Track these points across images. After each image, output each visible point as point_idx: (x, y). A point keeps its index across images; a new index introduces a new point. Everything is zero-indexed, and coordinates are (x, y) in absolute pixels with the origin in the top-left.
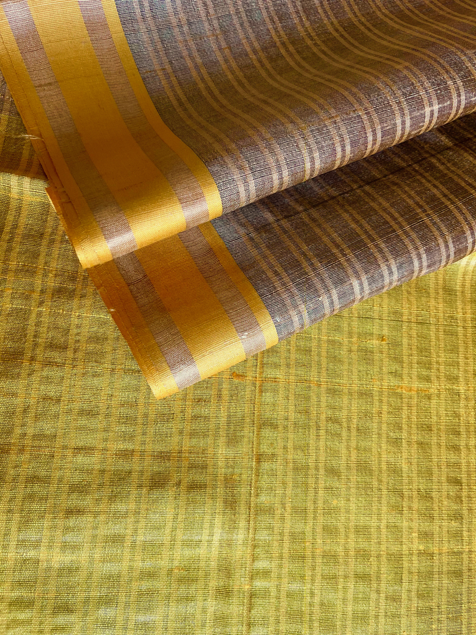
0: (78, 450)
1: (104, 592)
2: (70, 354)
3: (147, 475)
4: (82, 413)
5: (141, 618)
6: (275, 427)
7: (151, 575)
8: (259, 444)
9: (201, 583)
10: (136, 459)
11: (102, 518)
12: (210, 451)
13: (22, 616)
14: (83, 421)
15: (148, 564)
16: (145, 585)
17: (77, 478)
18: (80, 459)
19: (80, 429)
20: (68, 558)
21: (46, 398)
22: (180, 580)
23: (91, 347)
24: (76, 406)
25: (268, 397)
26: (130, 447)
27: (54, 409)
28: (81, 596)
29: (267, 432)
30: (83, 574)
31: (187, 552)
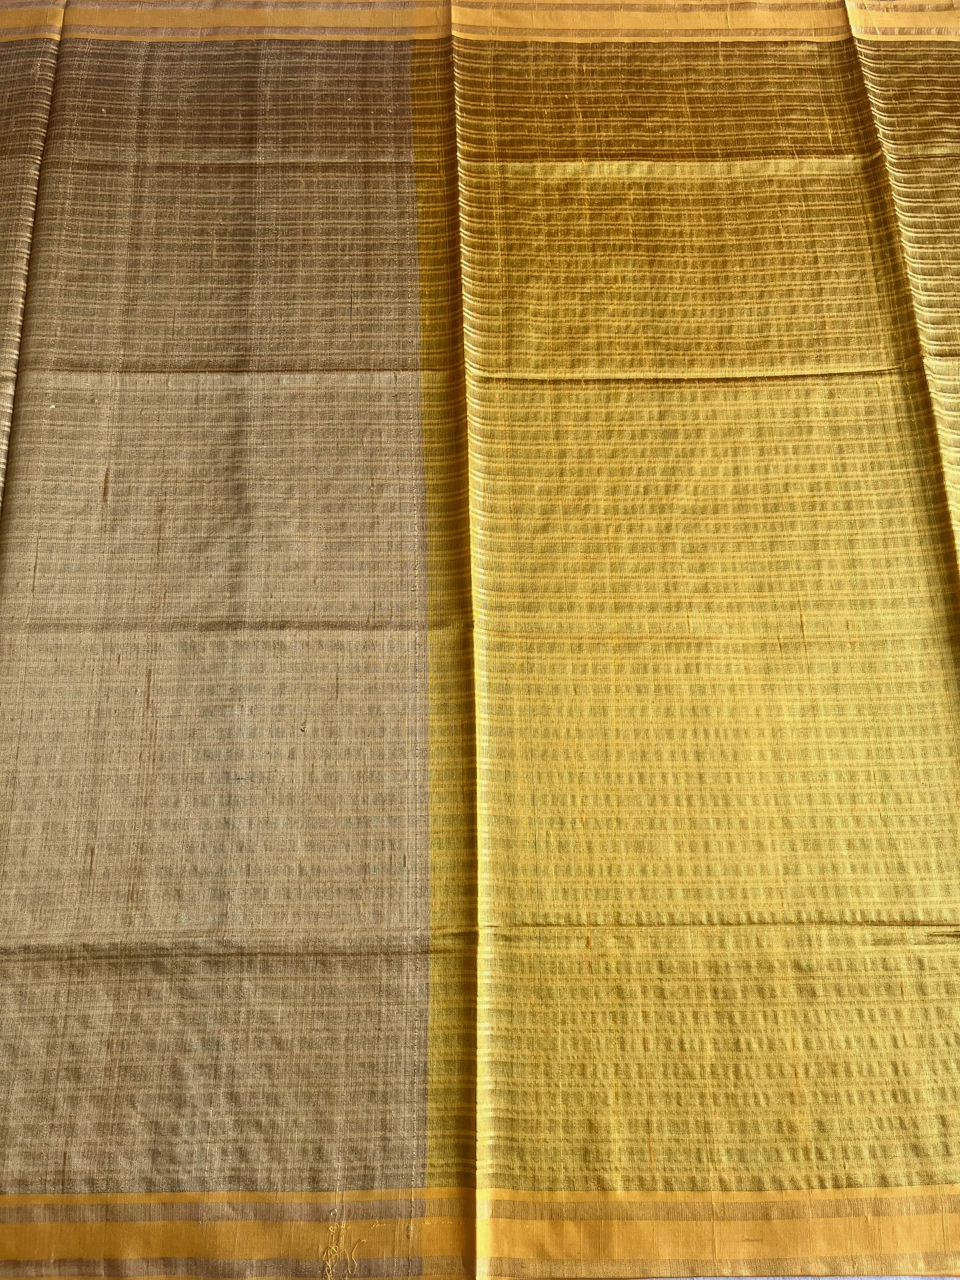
0: (646, 1049)
1: (726, 1021)
2: (587, 1062)
3: (657, 1001)
4: (623, 1048)
5: (739, 995)
6: (619, 914)
7: (715, 991)
8: (631, 925)
9: (718, 959)
10: (647, 1009)
11: (684, 1029)
12: (640, 959)
13: (743, 1071)
14: (628, 1047)
15: (709, 994)
16: (721, 995)
17: (662, 1046)
18: (651, 1046)
19: (633, 1049)
20: (709, 1046)
21: (616, 1073)
22: (717, 972)
23: (581, 1048)
24: (619, 1052)
25: (600, 920)
26: (640, 1014)
27: (622, 1066)
28: (729, 1035)
29: (624, 918)
30: (719, 1037)
31: (701, 969)
